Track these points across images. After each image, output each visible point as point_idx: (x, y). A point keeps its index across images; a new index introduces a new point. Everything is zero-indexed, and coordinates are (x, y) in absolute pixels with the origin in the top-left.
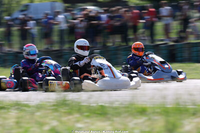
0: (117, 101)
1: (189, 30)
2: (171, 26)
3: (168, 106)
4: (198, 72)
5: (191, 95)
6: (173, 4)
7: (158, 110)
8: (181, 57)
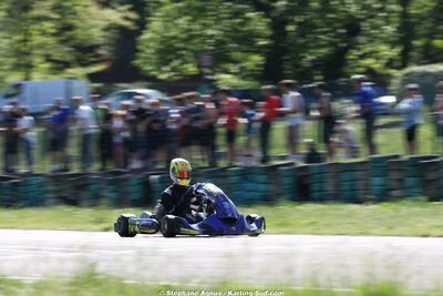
0: (196, 277)
1: (336, 139)
2: (301, 129)
3: (297, 288)
4: (353, 220)
5: (343, 266)
6: (305, 86)
8: (321, 191)
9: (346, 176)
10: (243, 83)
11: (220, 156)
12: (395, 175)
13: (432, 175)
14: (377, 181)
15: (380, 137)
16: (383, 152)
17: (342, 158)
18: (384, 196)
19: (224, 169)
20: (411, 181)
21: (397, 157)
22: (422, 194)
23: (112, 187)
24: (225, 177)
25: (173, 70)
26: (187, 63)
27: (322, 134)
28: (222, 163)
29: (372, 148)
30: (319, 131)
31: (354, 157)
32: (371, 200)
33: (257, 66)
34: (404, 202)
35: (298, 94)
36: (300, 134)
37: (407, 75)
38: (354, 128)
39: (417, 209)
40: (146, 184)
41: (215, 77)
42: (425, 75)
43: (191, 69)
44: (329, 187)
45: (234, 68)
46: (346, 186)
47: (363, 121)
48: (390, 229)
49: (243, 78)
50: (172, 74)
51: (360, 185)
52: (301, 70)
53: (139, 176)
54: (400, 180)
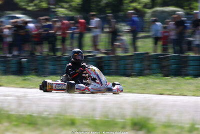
0: (46, 111)
2: (99, 38)
3: (97, 119)
7: (87, 122)
8: (108, 70)
9: (122, 62)
10: (70, 13)
11: (57, 50)
12: (146, 63)
13: (165, 63)
14: (137, 65)
15: (139, 43)
16: (141, 51)
17: (120, 53)
18: (140, 73)
19: (59, 57)
20: (154, 66)
21: (147, 53)
22: (160, 73)
23: (2, 64)
24: (60, 61)
25: (35, 5)
26: (42, 2)
27: (110, 40)
28: (59, 54)
29: (135, 49)
30: (109, 39)
31: (126, 53)
32: (134, 75)
33: (78, 5)
34: (151, 76)
35: (99, 19)
36: (99, 40)
37: (154, 12)
38: (127, 38)
39: (157, 80)
40: (20, 63)
41: (56, 10)
42: (163, 12)
43: (44, 5)
44: (113, 68)
45: (66, 5)
46: (122, 67)
47: (131, 34)
48: (144, 90)
49: (71, 11)
50: (35, 7)
51: (129, 67)
52: (101, 7)
53: (16, 59)
54: (149, 65)
